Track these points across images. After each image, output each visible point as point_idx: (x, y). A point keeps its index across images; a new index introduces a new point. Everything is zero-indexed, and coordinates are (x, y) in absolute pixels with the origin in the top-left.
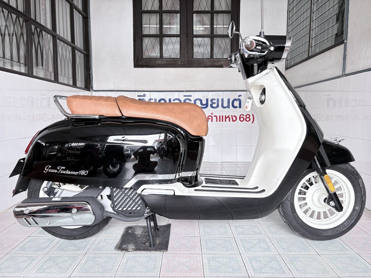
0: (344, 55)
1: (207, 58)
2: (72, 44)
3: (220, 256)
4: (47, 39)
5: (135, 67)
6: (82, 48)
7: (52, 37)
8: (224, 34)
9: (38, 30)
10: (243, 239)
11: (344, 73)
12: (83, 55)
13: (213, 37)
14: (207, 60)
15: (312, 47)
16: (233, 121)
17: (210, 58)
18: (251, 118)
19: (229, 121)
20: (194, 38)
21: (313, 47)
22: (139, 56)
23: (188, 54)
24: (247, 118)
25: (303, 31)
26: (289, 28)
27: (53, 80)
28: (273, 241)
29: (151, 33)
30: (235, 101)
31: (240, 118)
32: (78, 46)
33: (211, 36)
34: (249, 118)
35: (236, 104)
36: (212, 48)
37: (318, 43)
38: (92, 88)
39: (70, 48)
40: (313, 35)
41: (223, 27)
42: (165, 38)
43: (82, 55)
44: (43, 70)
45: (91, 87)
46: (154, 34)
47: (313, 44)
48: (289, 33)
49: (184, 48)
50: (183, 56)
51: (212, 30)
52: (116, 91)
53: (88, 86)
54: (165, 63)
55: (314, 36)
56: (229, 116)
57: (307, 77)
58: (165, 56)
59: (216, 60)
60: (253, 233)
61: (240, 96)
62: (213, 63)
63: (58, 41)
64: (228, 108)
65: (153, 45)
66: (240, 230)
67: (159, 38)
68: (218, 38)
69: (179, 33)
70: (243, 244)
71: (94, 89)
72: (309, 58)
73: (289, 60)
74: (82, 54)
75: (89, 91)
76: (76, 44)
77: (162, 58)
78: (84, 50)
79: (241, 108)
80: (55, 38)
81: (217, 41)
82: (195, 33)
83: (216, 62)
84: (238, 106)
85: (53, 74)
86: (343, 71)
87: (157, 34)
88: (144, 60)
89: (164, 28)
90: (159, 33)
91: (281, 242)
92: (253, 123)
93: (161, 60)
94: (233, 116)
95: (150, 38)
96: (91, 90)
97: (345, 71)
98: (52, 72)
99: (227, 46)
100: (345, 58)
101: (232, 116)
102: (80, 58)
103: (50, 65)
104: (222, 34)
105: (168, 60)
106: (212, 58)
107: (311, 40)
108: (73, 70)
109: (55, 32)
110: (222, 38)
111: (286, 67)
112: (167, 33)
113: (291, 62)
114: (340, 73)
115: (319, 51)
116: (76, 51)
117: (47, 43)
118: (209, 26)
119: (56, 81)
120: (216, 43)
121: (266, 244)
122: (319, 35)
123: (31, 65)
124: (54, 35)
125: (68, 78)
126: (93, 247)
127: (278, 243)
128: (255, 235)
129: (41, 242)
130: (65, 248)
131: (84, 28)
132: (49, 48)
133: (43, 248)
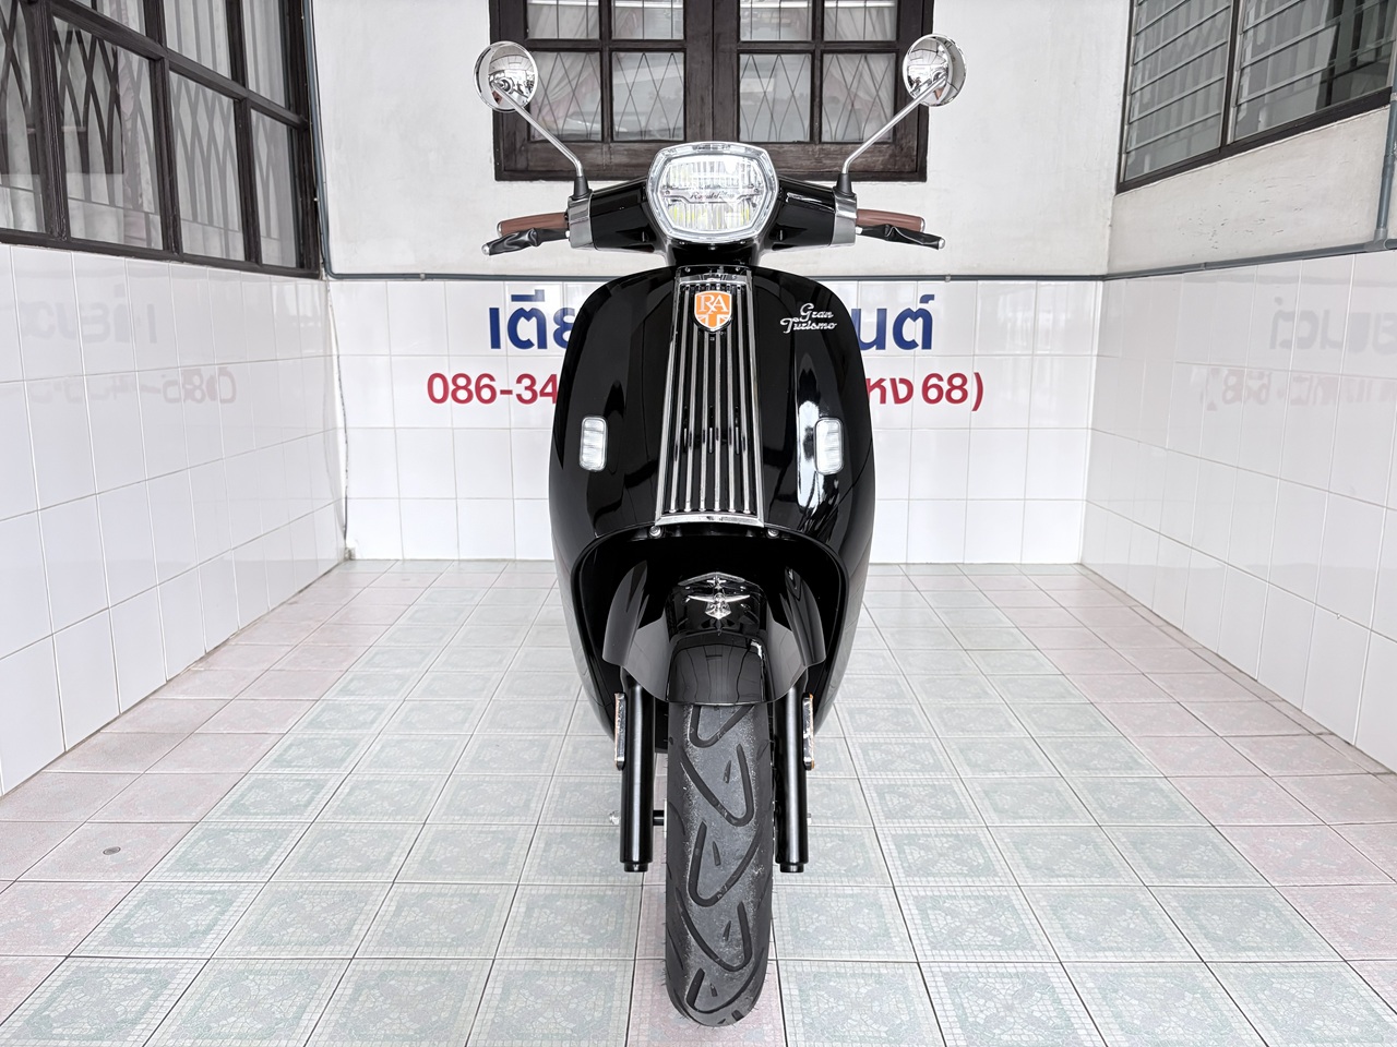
0: (1386, 156)
1: (794, 143)
2: (237, 88)
4: (126, 71)
5: (499, 177)
6: (279, 99)
7: (147, 61)
8: (867, 39)
9: (87, 36)
10: (955, 974)
11: (1381, 236)
12: (285, 126)
13: (823, 52)
14: (793, 148)
15: (1238, 106)
16: (898, 400)
17: (808, 139)
18: (971, 387)
19: (883, 400)
20: (742, 56)
21: (1244, 107)
22: (515, 134)
23: (718, 125)
24: (954, 388)
25: (1200, 31)
26: (1138, 15)
27: (161, 248)
28: (1083, 984)
29: (567, 33)
30: (909, 320)
31: (926, 389)
32: (262, 94)
33: (812, 48)
34: (960, 387)
35: (912, 330)
36: (817, 100)
37: (1266, 91)
38: (327, 263)
39: (226, 101)
40: (1247, 53)
41: (865, 7)
42: (622, 54)
43: (282, 129)
44: (114, 209)
45: (321, 261)
46: (577, 37)
47: (1245, 96)
48: (1137, 34)
49: (702, 99)
50: (698, 131)
51: (819, 23)
52: (423, 276)
53: (310, 258)
54: (624, 160)
55: (1248, 60)
56: (882, 380)
57: (1214, 233)
58: (622, 129)
59: (833, 148)
60: (997, 939)
61: (926, 299)
62: (819, 161)
63: (173, 76)
64: (877, 348)
65: (574, 83)
66: (942, 922)
67: (598, 54)
68: (840, 56)
69: (679, 36)
70: (957, 1000)
71: (336, 270)
72: (1224, 151)
73: (1133, 153)
74: (278, 123)
75: (316, 276)
76: (252, 86)
77: (612, 141)
78: (289, 107)
79: (930, 348)
80: (161, 64)
81: (836, 67)
82: (745, 37)
83: (831, 159)
84: (919, 341)
85: (157, 219)
86: (1378, 226)
87: (591, 38)
88: (536, 149)
89: (617, 12)
90: (595, 35)
91: (1116, 991)
92: (976, 408)
93: (605, 148)
94: (897, 381)
95: (562, 54)
96: (324, 273)
97: (1385, 225)
98: (155, 213)
99: (877, 91)
100: (1389, 170)
101: (893, 381)
102: (270, 142)
103: (143, 182)
104: (857, 39)
105: (635, 150)
106: (816, 138)
107: (1236, 74)
108: (245, 199)
109: (160, 42)
110: (859, 56)
111: (1121, 180)
112: (632, 34)
113: (1139, 162)
114: (1363, 231)
115: (1268, 124)
116: (253, 112)
117: (128, 89)
118: (805, 5)
119: (172, 248)
120: (832, 76)
121: (1054, 1001)
122: (1270, 58)
123: (57, 194)
124: (153, 57)
125: (226, 229)
126: (333, 1018)
127: (1104, 998)
128: (1006, 950)
129: (117, 990)
130: (213, 1025)
131: (286, 11)
132: (138, 108)
133: (123, 1021)
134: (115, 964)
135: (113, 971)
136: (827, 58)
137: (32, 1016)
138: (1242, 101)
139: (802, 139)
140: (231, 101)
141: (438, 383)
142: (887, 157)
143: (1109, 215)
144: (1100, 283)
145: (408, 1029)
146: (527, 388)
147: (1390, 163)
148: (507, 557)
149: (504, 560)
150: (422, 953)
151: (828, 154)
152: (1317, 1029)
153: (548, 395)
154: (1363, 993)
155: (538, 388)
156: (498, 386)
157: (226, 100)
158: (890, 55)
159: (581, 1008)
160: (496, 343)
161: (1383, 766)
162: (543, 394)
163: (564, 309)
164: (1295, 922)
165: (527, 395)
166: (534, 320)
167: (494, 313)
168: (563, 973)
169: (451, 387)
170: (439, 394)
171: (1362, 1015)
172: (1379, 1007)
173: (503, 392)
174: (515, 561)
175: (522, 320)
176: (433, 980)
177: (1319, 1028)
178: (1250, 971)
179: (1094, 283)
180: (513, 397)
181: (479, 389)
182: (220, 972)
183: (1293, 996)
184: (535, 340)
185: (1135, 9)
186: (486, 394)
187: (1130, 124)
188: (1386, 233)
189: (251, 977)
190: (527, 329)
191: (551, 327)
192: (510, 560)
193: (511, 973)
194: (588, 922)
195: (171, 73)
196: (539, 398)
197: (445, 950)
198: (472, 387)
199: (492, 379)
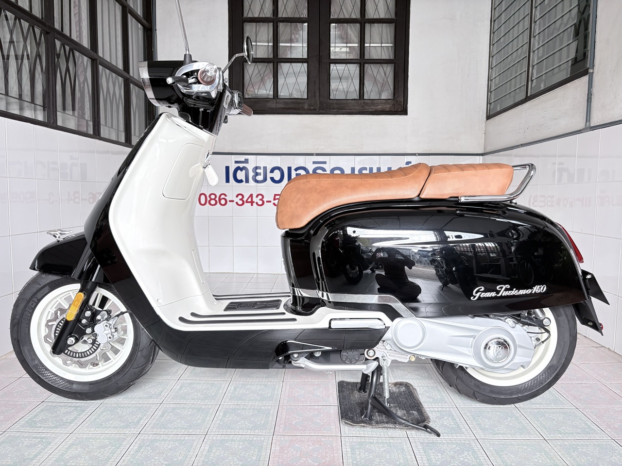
0: (588, 94)
1: (352, 99)
2: (125, 74)
3: (372, 441)
4: (82, 64)
7: (90, 60)
8: (382, 58)
9: (67, 48)
11: (588, 125)
13: (364, 63)
14: (352, 102)
15: (532, 81)
17: (358, 98)
20: (331, 65)
21: (535, 81)
23: (321, 92)
25: (517, 53)
26: (492, 49)
27: (92, 134)
28: (465, 414)
29: (260, 56)
32: (135, 77)
33: (360, 61)
36: (362, 82)
37: (543, 73)
40: (535, 59)
41: (381, 46)
42: (282, 64)
44: (74, 117)
46: (264, 57)
47: (535, 76)
48: (493, 56)
49: (315, 82)
50: (313, 95)
51: (362, 52)
54: (282, 106)
55: (536, 62)
57: (525, 132)
58: (281, 94)
59: (369, 101)
61: (408, 163)
62: (363, 107)
63: (100, 67)
65: (262, 76)
67: (272, 64)
68: (371, 65)
69: (305, 56)
72: (527, 99)
73: (493, 104)
76: (131, 74)
77: (278, 98)
80: (96, 62)
81: (370, 69)
82: (332, 57)
83: (368, 106)
85: (91, 123)
86: (586, 122)
87: (269, 57)
89: (280, 47)
90: (271, 56)
91: (479, 417)
93: (274, 101)
95: (258, 64)
97: (589, 121)
98: (90, 121)
99: (387, 79)
100: (589, 99)
102: (138, 97)
103: (86, 108)
104: (378, 58)
105: (287, 102)
106: (362, 99)
107: (531, 69)
108: (126, 118)
109: (96, 53)
110: (379, 65)
111: (488, 115)
112: (286, 56)
113: (495, 107)
114: (581, 125)
115: (544, 87)
116: (131, 85)
117: (82, 72)
118: (357, 45)
119: (96, 134)
120: (368, 73)
121: (453, 419)
122: (545, 60)
123: (53, 107)
124: (93, 58)
125: (118, 130)
126: (153, 422)
127: (474, 419)
128: (434, 403)
129: (63, 413)
130: (103, 424)
131: (146, 46)
132: (86, 79)
133: (66, 423)
134: (62, 404)
135: (62, 407)
136: (366, 65)
137: (28, 420)
138: (533, 79)
139: (356, 98)
140: (123, 79)
141: (203, 197)
142: (391, 105)
143: (484, 129)
144: (481, 157)
145: (184, 426)
146: (240, 200)
147: (589, 96)
148: (230, 272)
149: (228, 273)
150: (190, 402)
151: (367, 104)
152: (562, 430)
153: (249, 202)
154: (583, 419)
155: (245, 199)
156: (228, 199)
157: (120, 79)
158: (392, 65)
159: (256, 420)
160: (228, 181)
161: (599, 344)
162: (247, 202)
163: (257, 167)
164: (557, 396)
165: (240, 202)
166: (244, 171)
167: (227, 168)
168: (249, 409)
169: (208, 199)
170: (203, 202)
171: (582, 426)
172: (589, 423)
173: (230, 201)
174: (233, 273)
175: (239, 171)
176: (195, 411)
177: (563, 430)
178: (536, 411)
179: (478, 157)
180: (234, 203)
181: (220, 200)
182: (106, 407)
183: (554, 419)
184: (244, 180)
185: (491, 47)
186: (223, 202)
187: (491, 92)
188: (590, 124)
189: (119, 409)
190: (241, 175)
191: (251, 174)
192: (231, 273)
193: (227, 409)
194: (260, 393)
195: (100, 66)
196: (245, 204)
197: (200, 401)
198: (217, 199)
199: (226, 195)
